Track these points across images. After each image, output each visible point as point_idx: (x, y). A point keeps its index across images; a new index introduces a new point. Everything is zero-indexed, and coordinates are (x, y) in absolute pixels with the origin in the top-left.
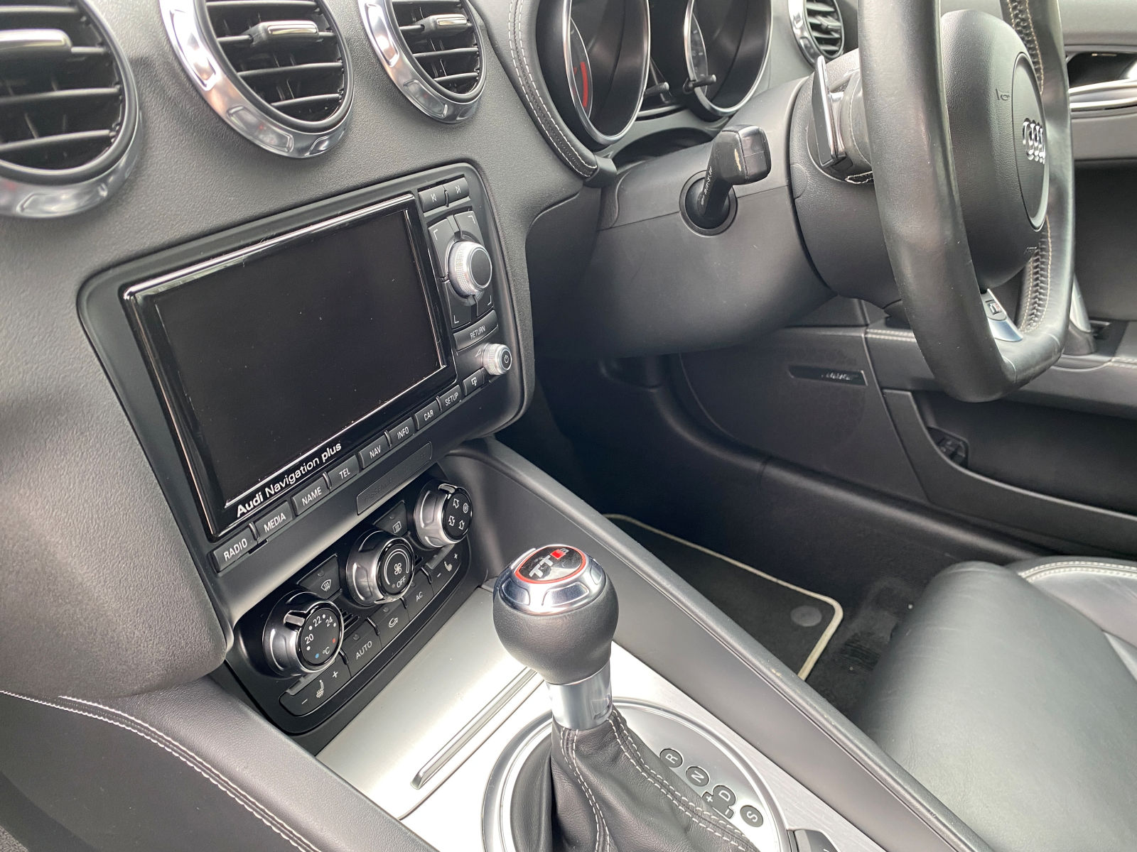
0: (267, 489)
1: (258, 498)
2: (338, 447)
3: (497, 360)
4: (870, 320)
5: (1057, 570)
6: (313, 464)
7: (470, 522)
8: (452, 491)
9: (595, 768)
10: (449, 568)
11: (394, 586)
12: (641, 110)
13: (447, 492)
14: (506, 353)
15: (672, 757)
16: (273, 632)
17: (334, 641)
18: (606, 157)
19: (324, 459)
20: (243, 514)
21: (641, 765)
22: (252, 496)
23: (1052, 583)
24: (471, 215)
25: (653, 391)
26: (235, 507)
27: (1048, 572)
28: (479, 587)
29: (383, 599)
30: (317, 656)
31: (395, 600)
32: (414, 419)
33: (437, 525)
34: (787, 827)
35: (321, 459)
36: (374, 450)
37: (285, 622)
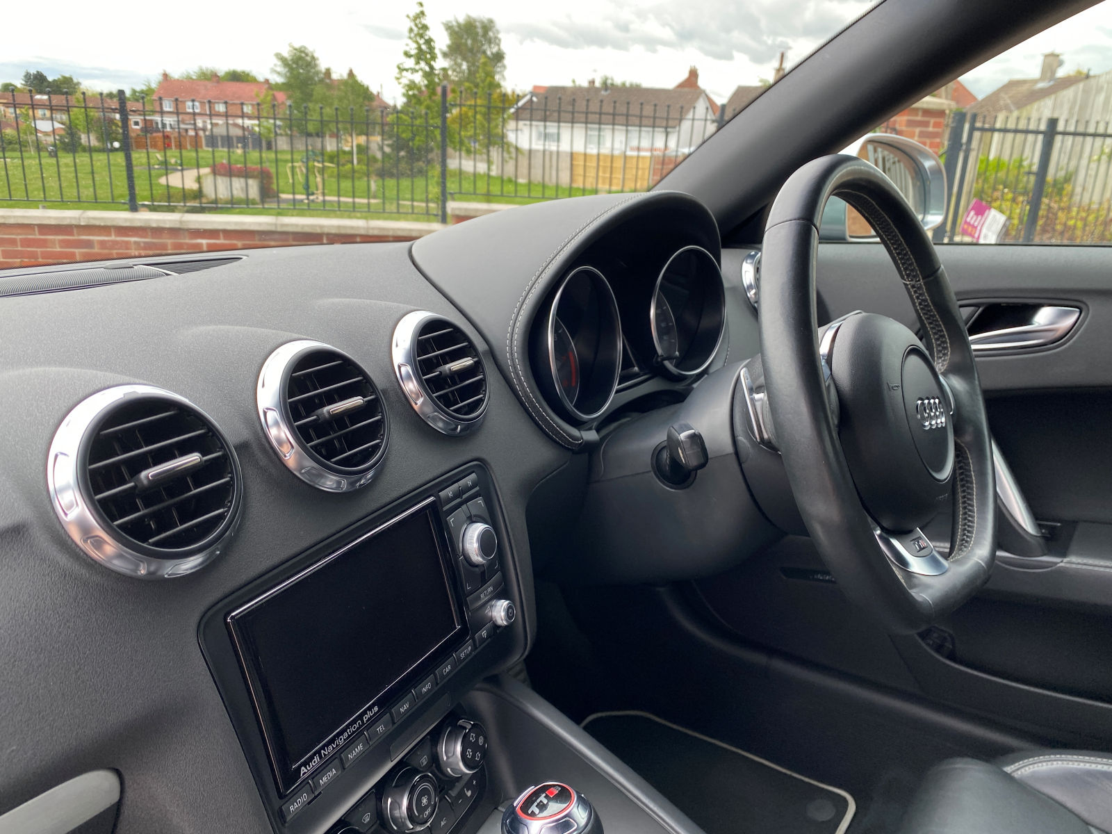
0: (322, 751)
1: (315, 759)
2: (376, 709)
3: (503, 614)
5: (1040, 765)
6: (356, 726)
7: (485, 753)
8: (469, 727)
10: (469, 794)
11: (421, 816)
12: (618, 385)
13: (465, 728)
14: (509, 608)
18: (590, 429)
19: (365, 720)
20: (304, 774)
22: (311, 758)
24: (480, 501)
26: (299, 769)
27: (1031, 767)
28: (496, 808)
29: (412, 829)
31: (423, 828)
32: (435, 676)
33: (457, 757)
35: (362, 721)
36: (403, 707)
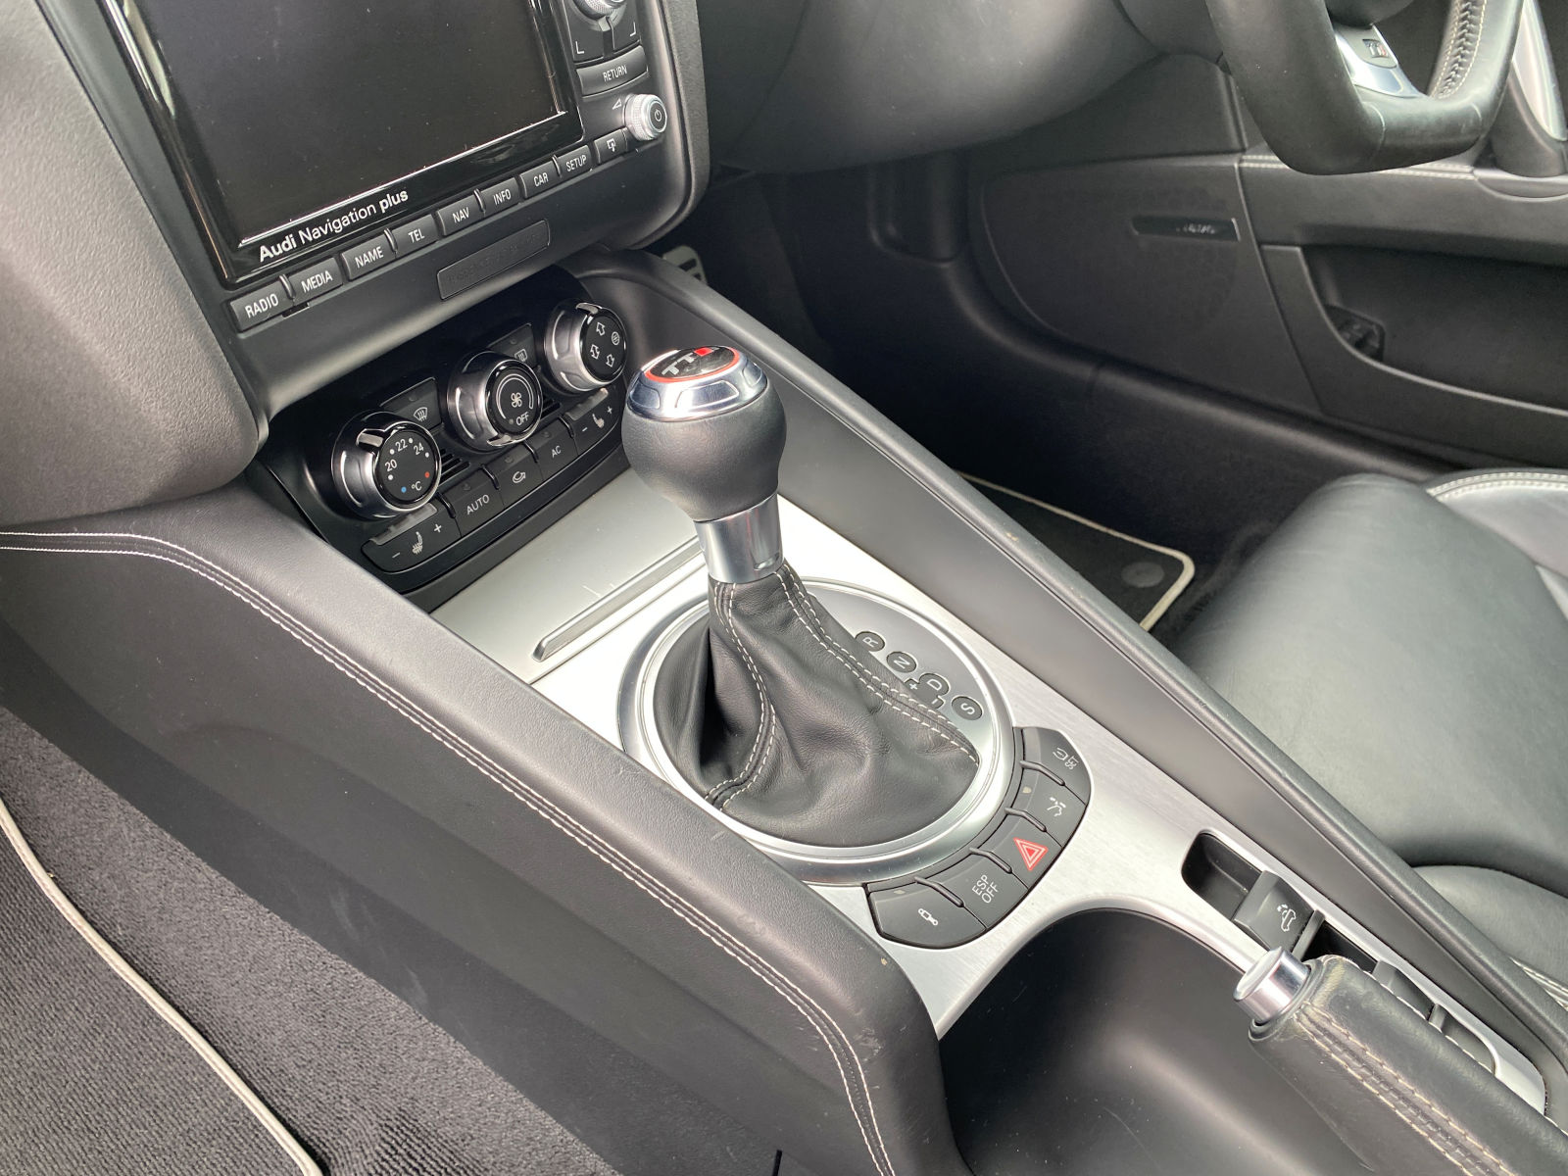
0: (301, 233)
1: (288, 241)
2: (404, 196)
3: (645, 118)
4: (1249, 141)
5: (1480, 486)
6: (367, 212)
7: (622, 358)
8: (594, 311)
9: (757, 630)
10: (600, 423)
11: (511, 421)
13: (588, 313)
14: (656, 107)
15: (871, 641)
16: (344, 456)
17: (427, 475)
19: (384, 209)
20: (268, 260)
21: (820, 634)
22: (279, 238)
23: (1470, 503)
25: (945, 266)
26: (255, 249)
27: (1467, 488)
29: (497, 438)
30: (404, 490)
31: (515, 441)
32: (519, 181)
33: (575, 356)
34: (1014, 725)
35: (379, 208)
36: (458, 212)
37: (358, 441)
